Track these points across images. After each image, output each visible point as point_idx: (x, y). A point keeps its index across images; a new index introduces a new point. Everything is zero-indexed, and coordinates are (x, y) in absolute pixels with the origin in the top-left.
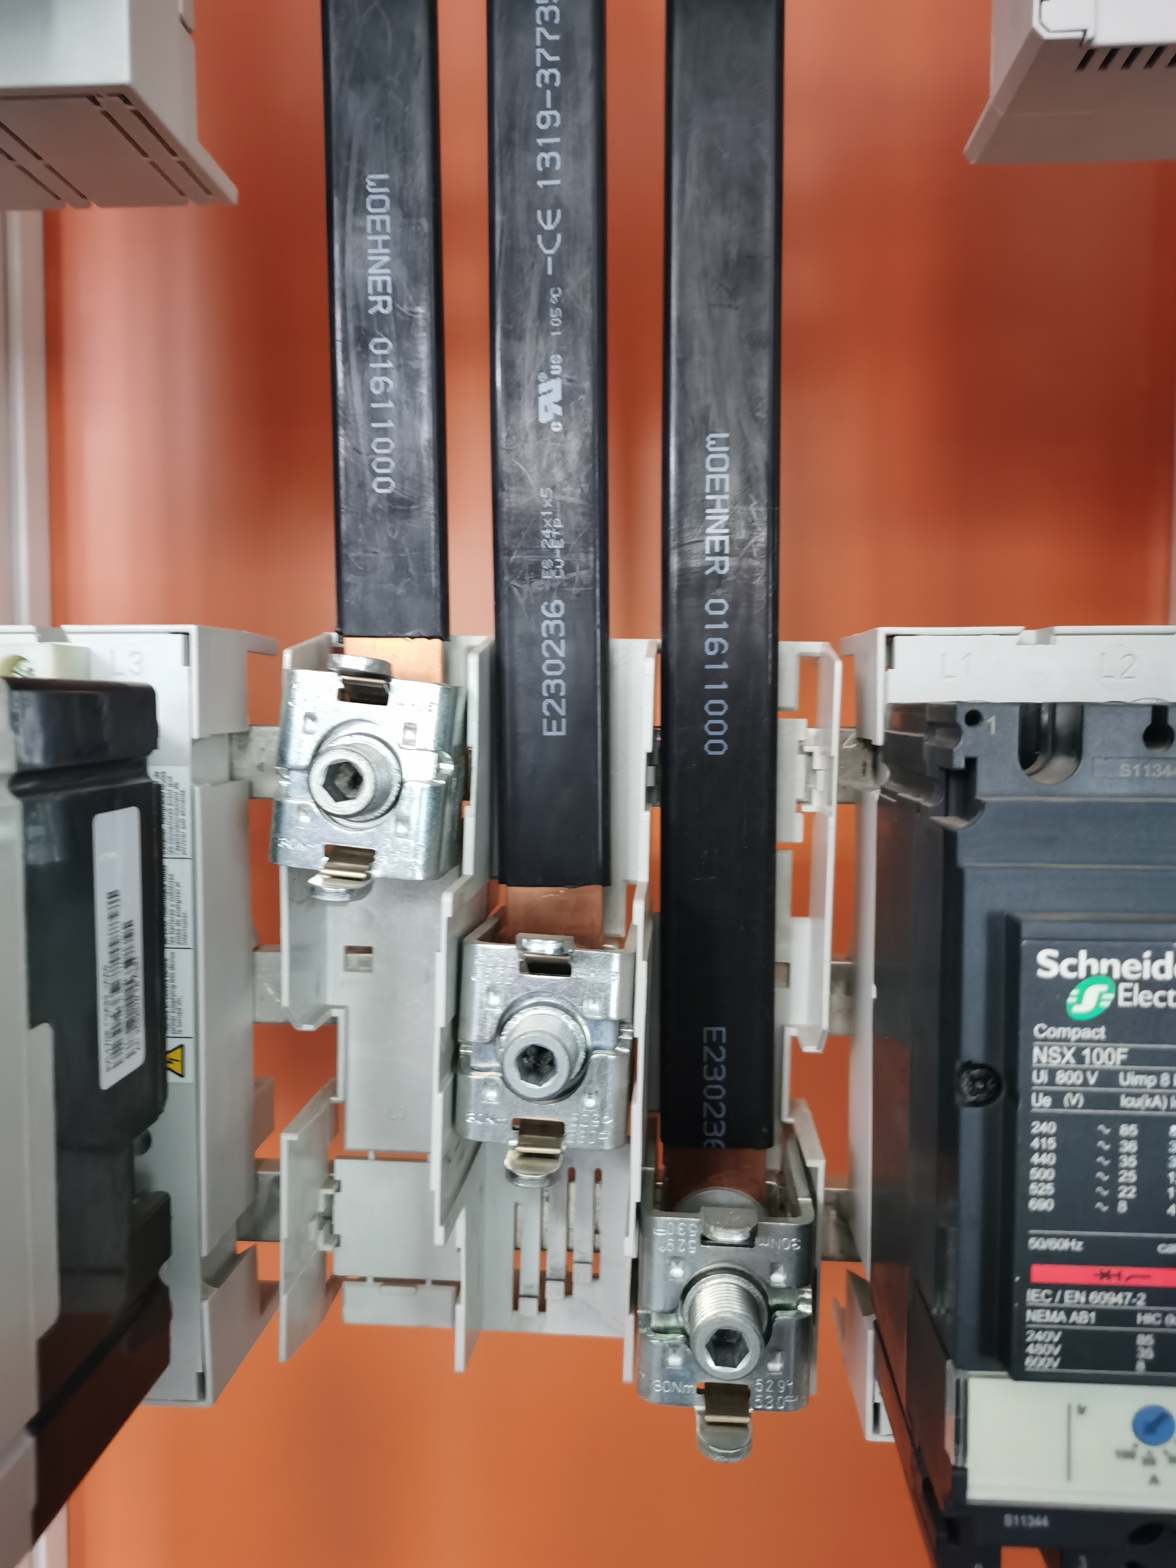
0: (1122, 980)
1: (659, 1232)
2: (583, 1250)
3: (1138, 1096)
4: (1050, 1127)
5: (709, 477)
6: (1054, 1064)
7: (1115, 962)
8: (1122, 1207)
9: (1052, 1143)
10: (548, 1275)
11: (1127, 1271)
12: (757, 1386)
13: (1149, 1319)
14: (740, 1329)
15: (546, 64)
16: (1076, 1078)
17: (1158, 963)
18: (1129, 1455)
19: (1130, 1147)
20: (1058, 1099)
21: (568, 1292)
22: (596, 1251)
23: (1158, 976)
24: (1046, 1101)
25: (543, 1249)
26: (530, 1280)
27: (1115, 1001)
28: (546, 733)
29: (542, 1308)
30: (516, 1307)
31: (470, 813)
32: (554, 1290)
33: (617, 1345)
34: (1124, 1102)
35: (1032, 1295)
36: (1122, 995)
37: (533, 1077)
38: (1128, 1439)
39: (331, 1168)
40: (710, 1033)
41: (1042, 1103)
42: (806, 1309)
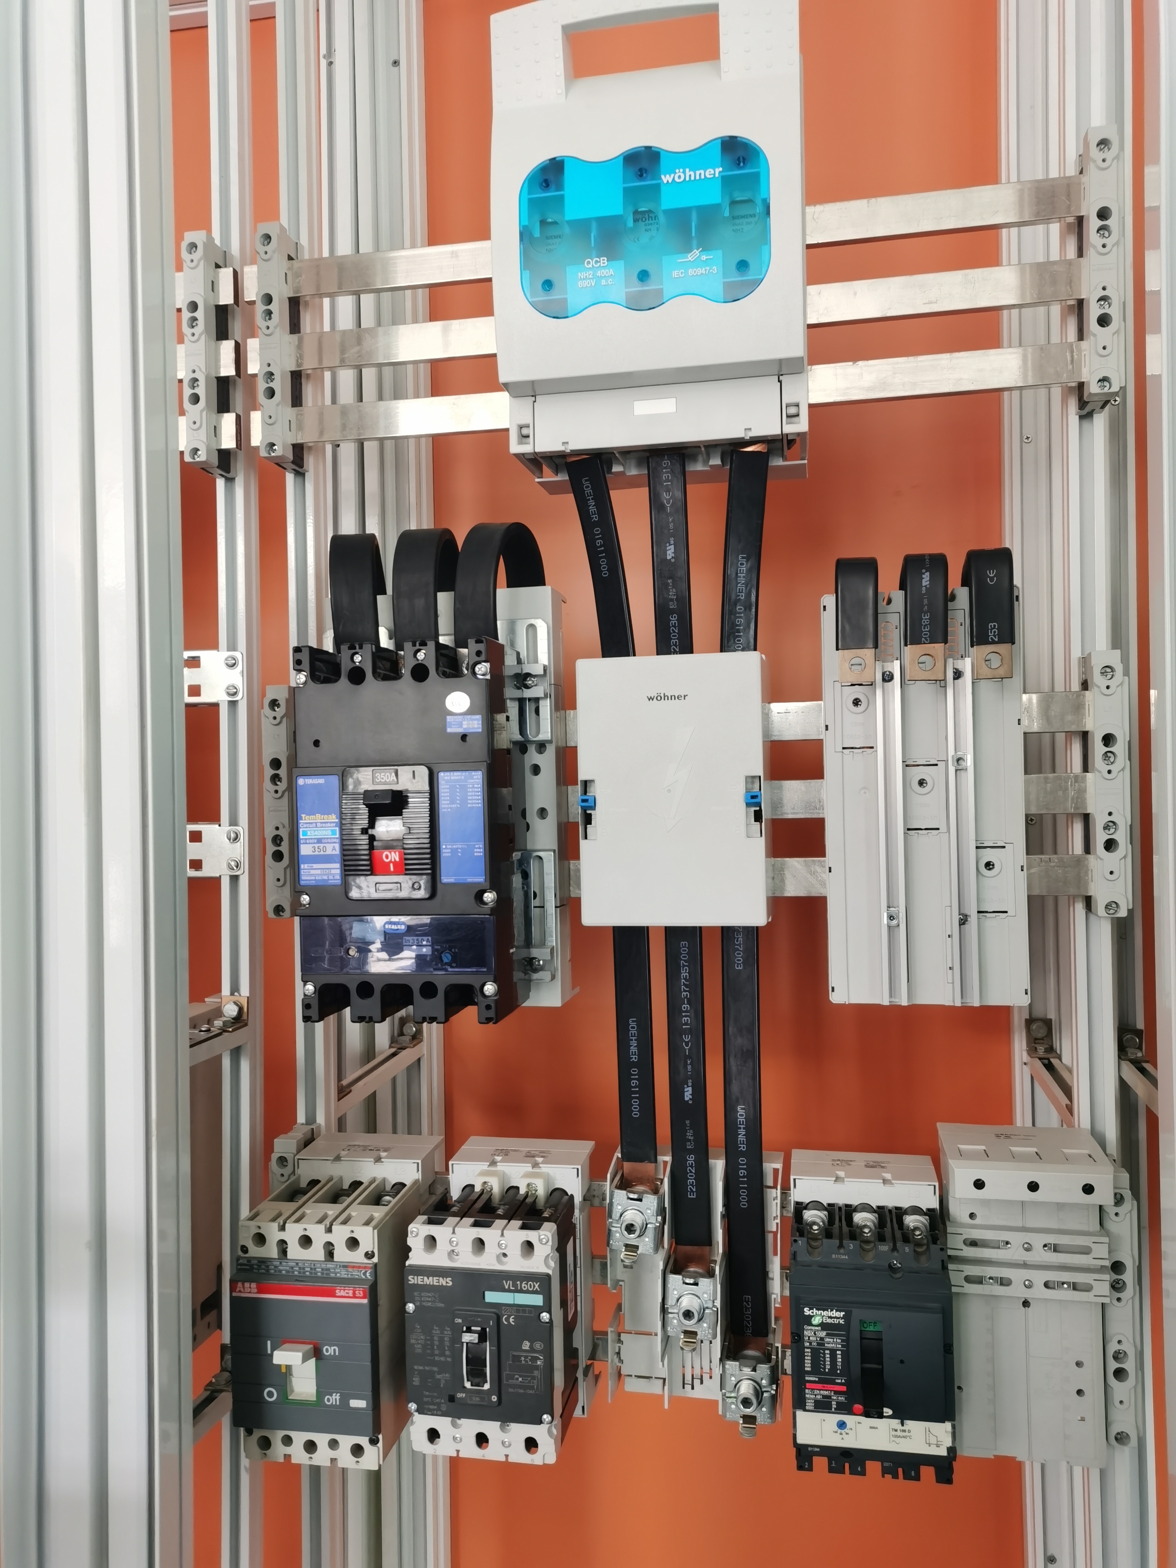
0: (824, 1316)
1: (727, 1366)
2: (706, 1369)
3: (829, 1344)
4: (809, 1350)
5: (739, 1120)
6: (809, 1335)
7: (822, 1312)
8: (827, 1370)
9: (810, 1354)
10: (694, 1377)
11: (829, 1386)
12: (758, 1416)
13: (834, 1398)
14: (749, 1397)
15: (685, 991)
16: (814, 1339)
17: (832, 1312)
18: (836, 1432)
19: (828, 1356)
20: (811, 1343)
21: (702, 1383)
22: (711, 1369)
23: (832, 1316)
24: (808, 1344)
25: (692, 1367)
26: (688, 1379)
27: (822, 1321)
28: (689, 1197)
29: (693, 1388)
30: (684, 1388)
31: (666, 1227)
32: (697, 1382)
33: (717, 1402)
34: (826, 1345)
35: (807, 1391)
36: (824, 1319)
37: (688, 1318)
38: (836, 1428)
39: (619, 1336)
40: (745, 1298)
41: (807, 1344)
42: (773, 1392)
